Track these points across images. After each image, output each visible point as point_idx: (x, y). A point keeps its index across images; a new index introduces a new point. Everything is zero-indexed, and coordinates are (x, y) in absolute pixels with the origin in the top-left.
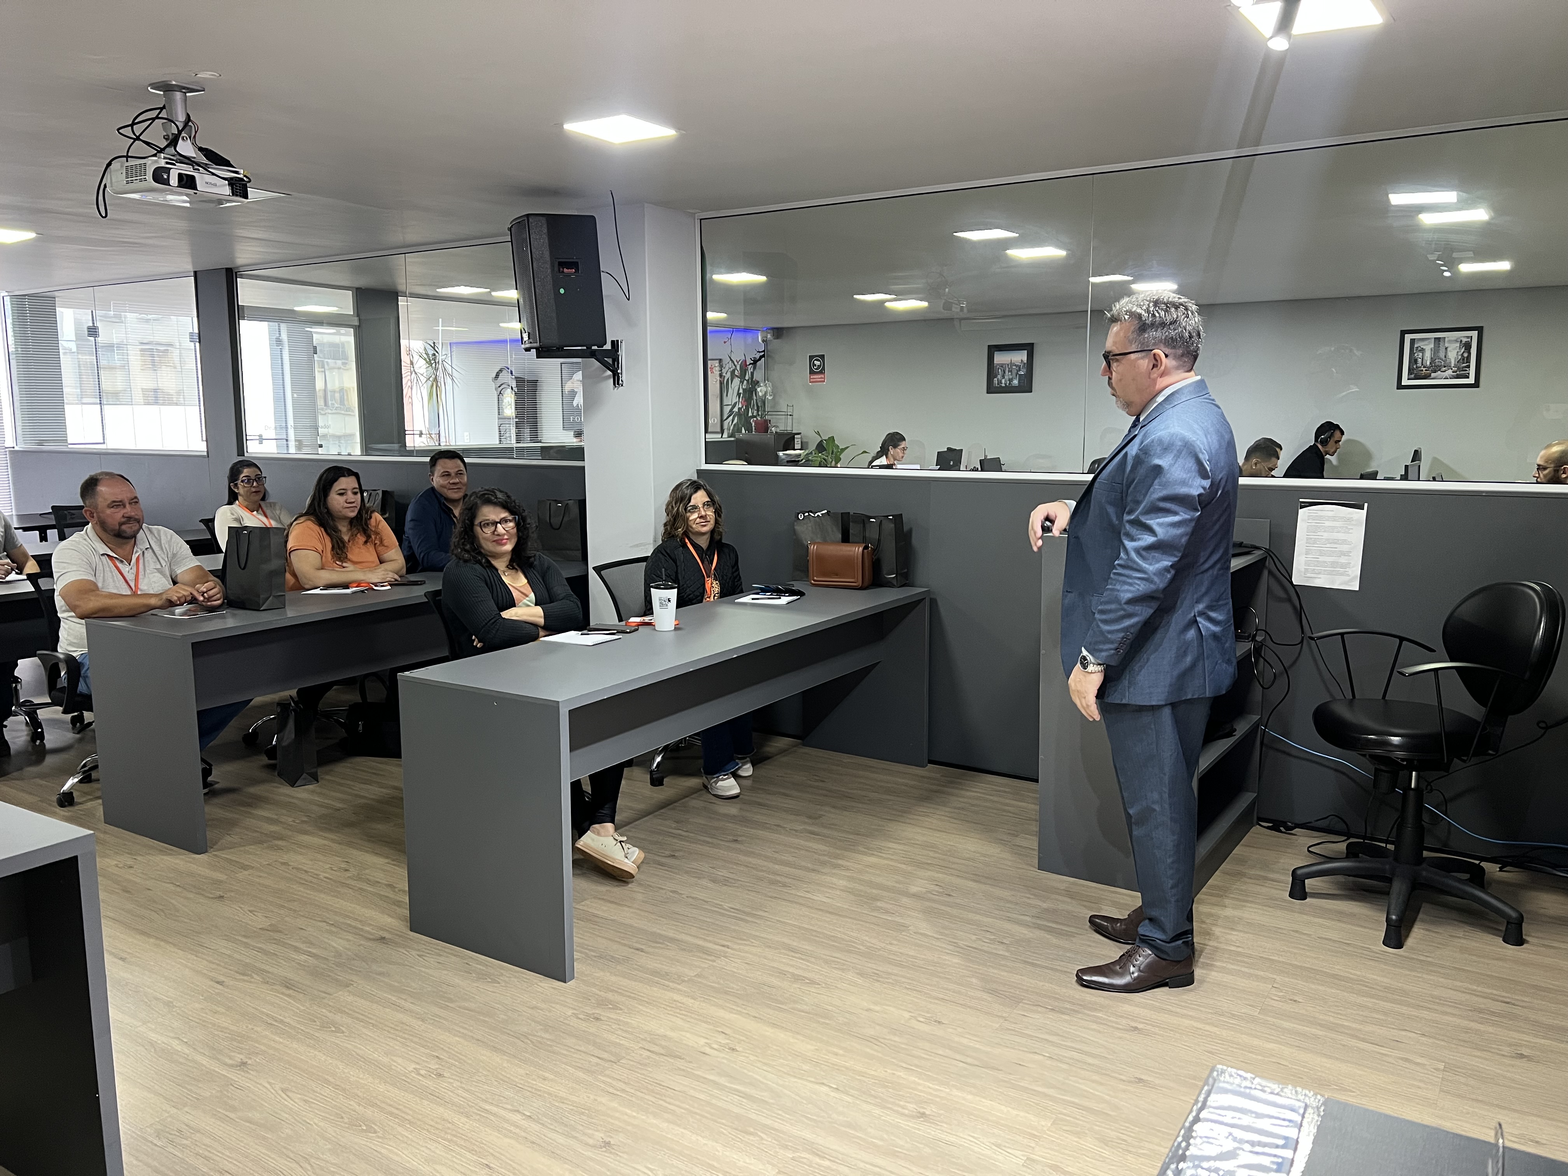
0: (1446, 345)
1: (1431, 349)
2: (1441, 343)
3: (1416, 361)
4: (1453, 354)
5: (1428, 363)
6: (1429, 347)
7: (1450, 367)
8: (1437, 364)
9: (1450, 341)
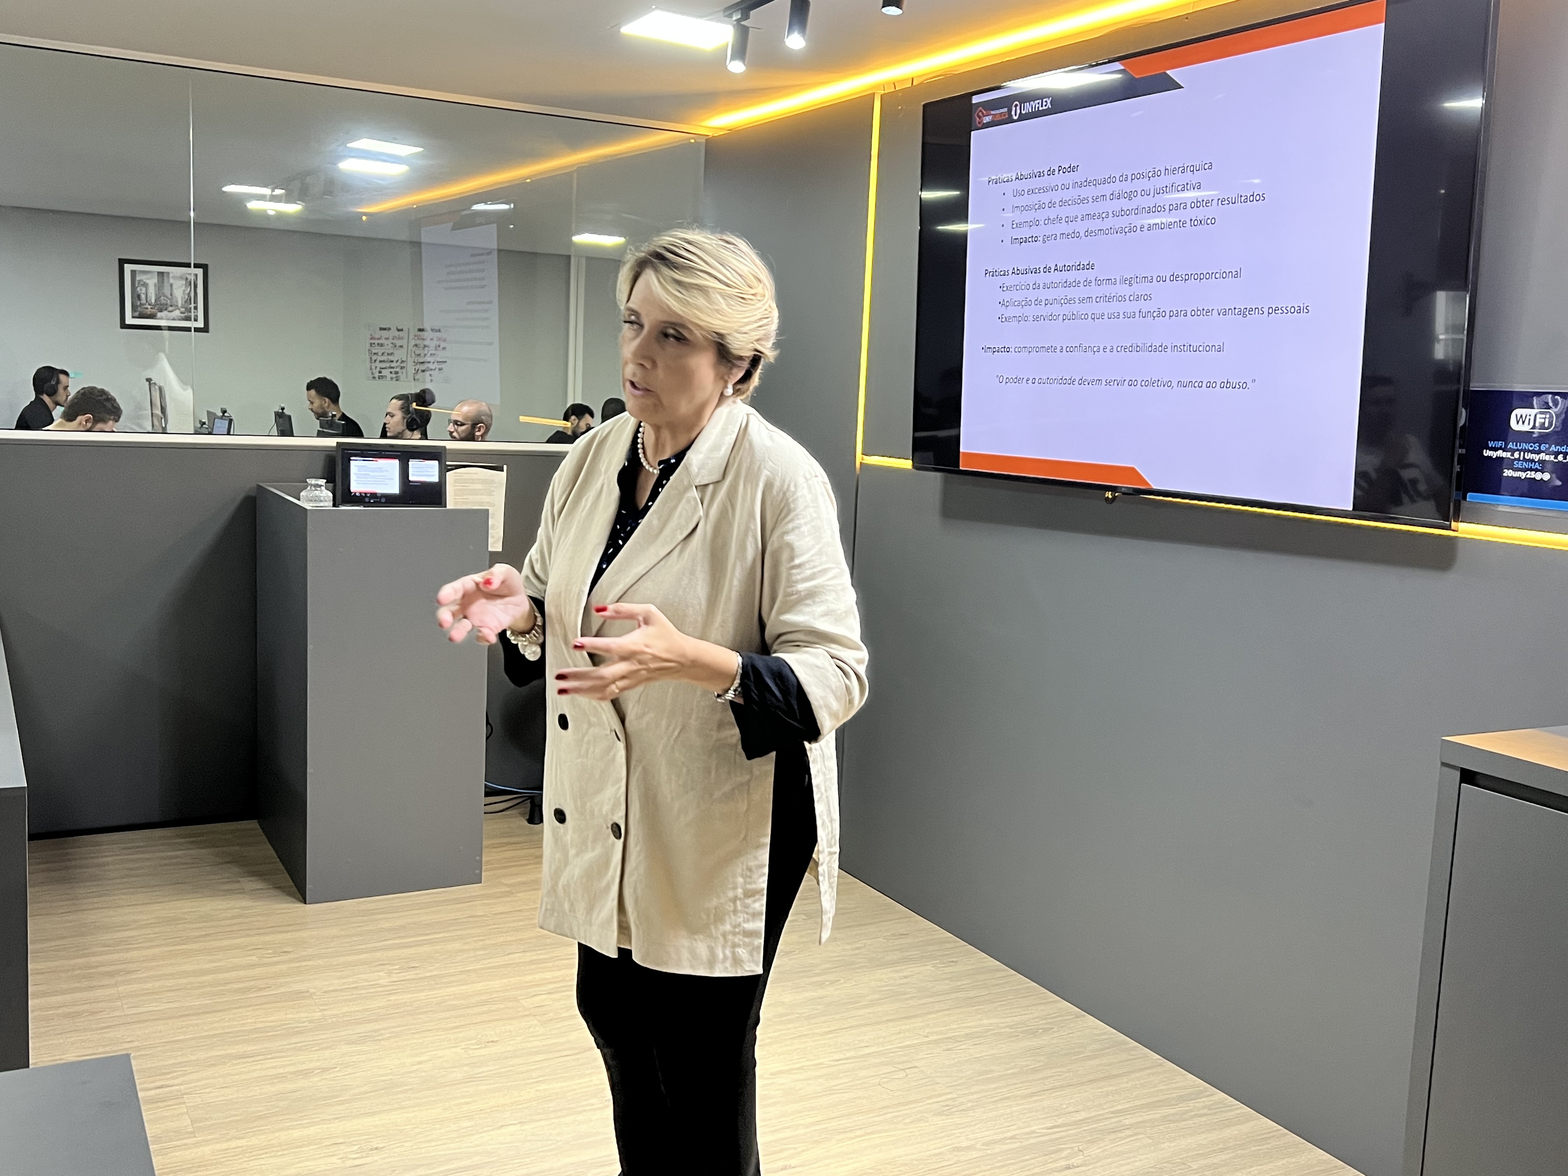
0: (171, 281)
1: (155, 286)
2: (165, 278)
3: (139, 297)
4: (179, 293)
5: (153, 301)
6: (152, 282)
7: (177, 308)
8: (163, 302)
9: (175, 278)
